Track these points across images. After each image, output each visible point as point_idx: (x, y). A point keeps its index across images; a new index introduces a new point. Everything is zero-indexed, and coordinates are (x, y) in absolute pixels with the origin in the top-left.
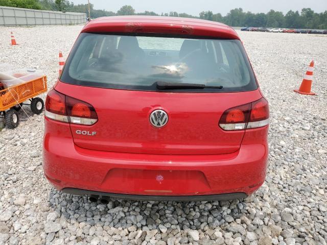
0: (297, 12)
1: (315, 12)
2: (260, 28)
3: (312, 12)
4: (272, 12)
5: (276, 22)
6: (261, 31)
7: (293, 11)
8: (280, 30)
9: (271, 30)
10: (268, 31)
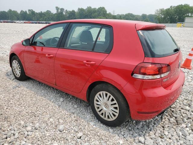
0: (26, 11)
1: (35, 12)
2: (9, 21)
3: (34, 12)
4: (10, 11)
5: (15, 17)
6: (10, 22)
7: (23, 10)
8: (22, 22)
9: (17, 22)
10: (15, 22)
